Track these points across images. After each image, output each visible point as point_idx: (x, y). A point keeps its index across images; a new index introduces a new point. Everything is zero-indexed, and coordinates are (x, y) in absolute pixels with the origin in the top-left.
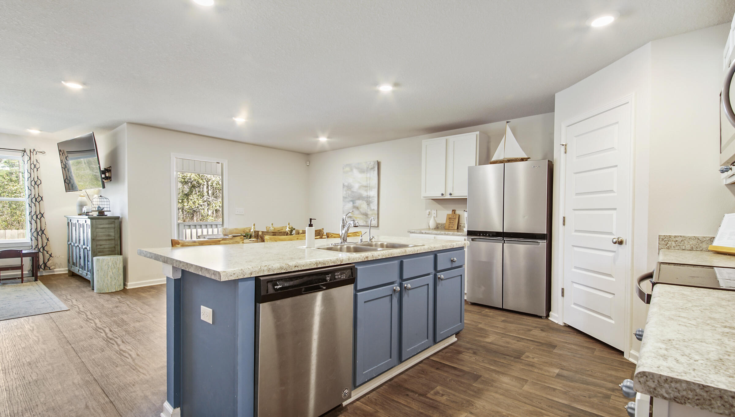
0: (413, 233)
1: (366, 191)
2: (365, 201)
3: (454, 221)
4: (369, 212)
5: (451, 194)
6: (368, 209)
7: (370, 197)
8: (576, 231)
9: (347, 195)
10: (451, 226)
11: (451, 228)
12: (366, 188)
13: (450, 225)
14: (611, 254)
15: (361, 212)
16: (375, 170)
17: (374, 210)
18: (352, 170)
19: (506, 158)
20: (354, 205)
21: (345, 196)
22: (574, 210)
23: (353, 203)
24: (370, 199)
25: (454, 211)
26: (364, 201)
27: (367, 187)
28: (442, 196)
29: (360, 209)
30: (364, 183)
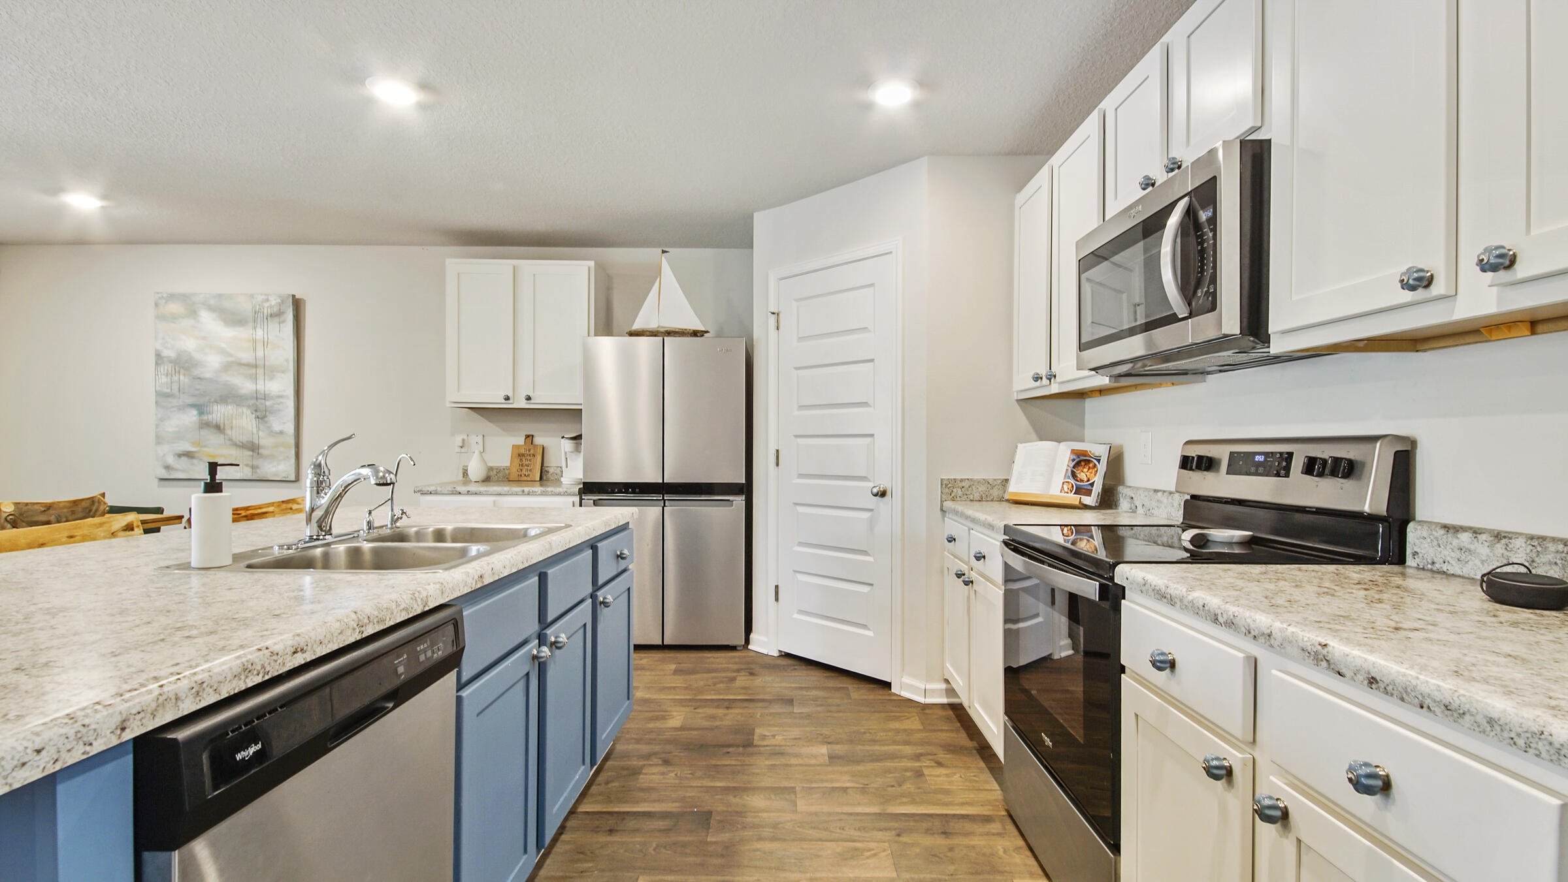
0: (431, 493)
1: (254, 378)
2: (249, 407)
3: (530, 460)
4: (265, 441)
5: (529, 398)
6: (258, 429)
7: (265, 397)
8: (801, 476)
9: (175, 387)
10: (524, 472)
11: (526, 478)
12: (254, 371)
13: (521, 470)
14: (866, 515)
15: (231, 440)
16: (284, 321)
17: (281, 433)
18: (193, 313)
19: (663, 327)
20: (205, 417)
21: (169, 391)
22: (796, 436)
23: (201, 413)
24: (268, 403)
25: (529, 437)
26: (245, 410)
27: (256, 366)
28: (507, 402)
29: (228, 432)
30: (246, 356)
